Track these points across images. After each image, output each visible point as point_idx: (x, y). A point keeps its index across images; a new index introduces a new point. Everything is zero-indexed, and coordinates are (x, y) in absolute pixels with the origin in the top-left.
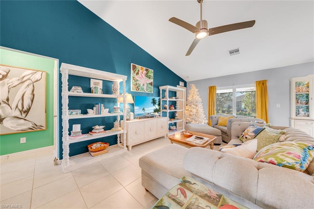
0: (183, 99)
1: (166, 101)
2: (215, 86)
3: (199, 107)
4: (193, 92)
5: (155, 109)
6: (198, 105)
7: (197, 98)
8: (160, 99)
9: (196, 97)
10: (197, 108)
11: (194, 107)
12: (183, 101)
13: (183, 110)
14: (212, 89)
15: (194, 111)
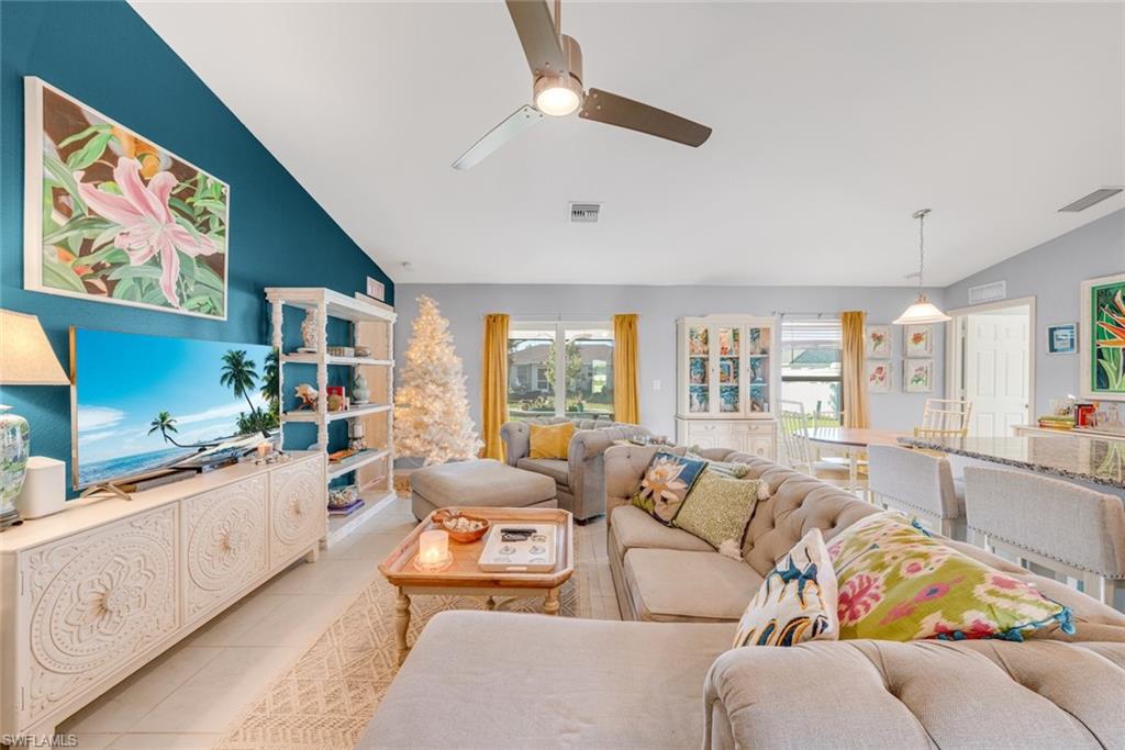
0: (388, 359)
1: (316, 365)
2: (507, 316)
3: (452, 390)
4: (429, 329)
5: (248, 411)
6: (450, 386)
7: (447, 355)
8: (275, 357)
9: (442, 351)
10: (448, 395)
11: (438, 391)
12: (388, 366)
13: (388, 408)
14: (495, 323)
15: (437, 406)
